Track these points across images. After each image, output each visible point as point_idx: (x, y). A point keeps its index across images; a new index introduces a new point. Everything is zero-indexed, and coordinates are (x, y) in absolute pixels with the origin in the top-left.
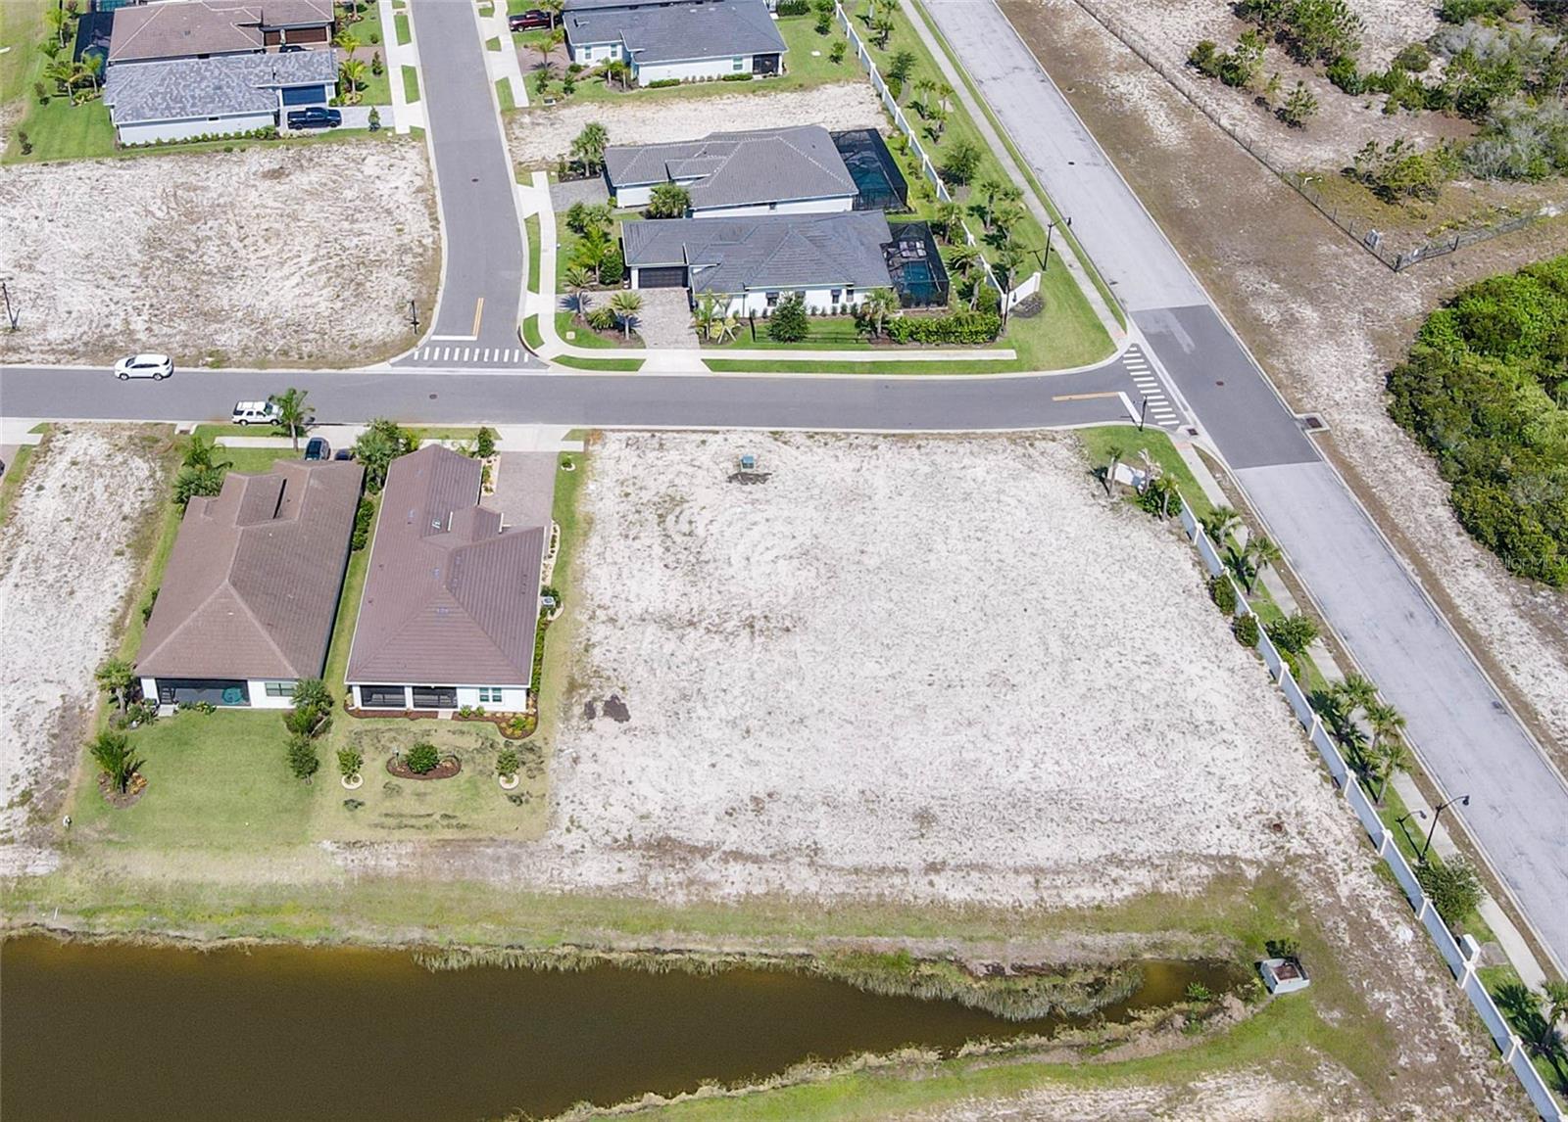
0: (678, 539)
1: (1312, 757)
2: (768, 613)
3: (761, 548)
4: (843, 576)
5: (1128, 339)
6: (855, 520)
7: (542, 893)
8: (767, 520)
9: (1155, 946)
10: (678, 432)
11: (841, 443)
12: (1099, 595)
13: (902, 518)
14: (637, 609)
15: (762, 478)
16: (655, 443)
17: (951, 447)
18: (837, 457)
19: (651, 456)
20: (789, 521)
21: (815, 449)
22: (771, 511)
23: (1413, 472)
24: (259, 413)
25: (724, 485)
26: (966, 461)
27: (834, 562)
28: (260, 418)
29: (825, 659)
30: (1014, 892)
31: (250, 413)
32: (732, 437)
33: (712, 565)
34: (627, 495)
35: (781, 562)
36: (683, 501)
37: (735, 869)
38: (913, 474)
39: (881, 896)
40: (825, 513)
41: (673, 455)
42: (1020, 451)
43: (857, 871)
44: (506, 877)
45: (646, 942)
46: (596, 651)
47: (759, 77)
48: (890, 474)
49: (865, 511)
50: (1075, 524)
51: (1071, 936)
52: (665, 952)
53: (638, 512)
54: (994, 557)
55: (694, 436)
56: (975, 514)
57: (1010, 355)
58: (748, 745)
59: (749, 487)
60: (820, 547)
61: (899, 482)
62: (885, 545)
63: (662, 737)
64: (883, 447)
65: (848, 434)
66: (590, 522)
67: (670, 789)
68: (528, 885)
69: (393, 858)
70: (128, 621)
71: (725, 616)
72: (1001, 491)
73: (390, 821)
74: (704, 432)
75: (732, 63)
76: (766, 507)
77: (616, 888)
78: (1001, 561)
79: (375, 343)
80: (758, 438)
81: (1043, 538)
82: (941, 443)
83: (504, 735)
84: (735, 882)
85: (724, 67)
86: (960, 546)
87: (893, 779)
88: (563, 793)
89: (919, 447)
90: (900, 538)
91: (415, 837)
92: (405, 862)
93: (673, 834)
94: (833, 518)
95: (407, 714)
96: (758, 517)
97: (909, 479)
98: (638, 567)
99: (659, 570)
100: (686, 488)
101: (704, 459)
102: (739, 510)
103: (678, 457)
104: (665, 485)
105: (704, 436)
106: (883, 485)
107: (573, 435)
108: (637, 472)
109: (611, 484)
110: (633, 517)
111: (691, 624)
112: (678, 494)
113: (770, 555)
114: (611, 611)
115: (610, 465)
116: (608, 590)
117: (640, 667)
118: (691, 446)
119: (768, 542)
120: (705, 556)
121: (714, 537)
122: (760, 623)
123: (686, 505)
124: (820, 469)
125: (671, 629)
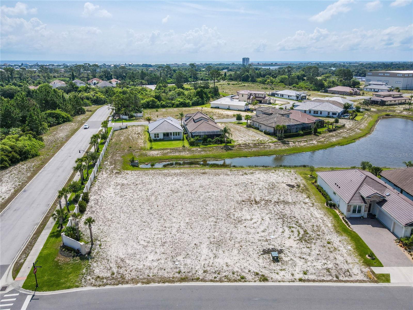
0: (294, 226)
2: (251, 205)
3: (258, 223)
4: (224, 215)
6: (218, 233)
8: (258, 233)
10: (323, 281)
11: (224, 274)
12: (128, 211)
13: (197, 235)
15: (266, 252)
16: (334, 272)
17: (161, 273)
18: (227, 266)
19: (330, 266)
20: (248, 233)
21: (240, 271)
22: (257, 237)
25: (283, 248)
27: (228, 219)
29: (230, 195)
32: (289, 277)
33: (277, 217)
34: (329, 243)
35: (249, 218)
36: (300, 240)
38: (187, 256)
40: (232, 236)
41: (319, 265)
42: (121, 271)
48: (199, 255)
49: (213, 237)
50: (119, 233)
53: (318, 235)
54: (162, 221)
55: (312, 277)
56: (163, 237)
60: (234, 224)
61: (195, 251)
62: (206, 225)
63: (275, 182)
64: (200, 272)
65: (221, 281)
71: (266, 204)
72: (145, 247)
74: (309, 281)
76: (260, 238)
78: (159, 220)
80: (274, 276)
81: (137, 228)
82: (166, 275)
86: (174, 225)
89: (179, 272)
90: (199, 227)
94: (228, 235)
96: (263, 234)
97: (190, 253)
98: (306, 217)
99: (296, 215)
100: (302, 246)
101: (300, 263)
102: (272, 237)
103: (315, 264)
104: (313, 248)
105: (306, 277)
106: (204, 250)
107: (386, 278)
108: (332, 256)
109: (341, 248)
110: (319, 233)
111: (277, 202)
112: (304, 243)
113: (254, 221)
114: (307, 205)
115: (349, 258)
116: (312, 210)
117: (289, 193)
118: (311, 271)
119: (255, 225)
120: (280, 220)
121: (280, 226)
122: (253, 202)
123: (298, 238)
124: (236, 258)
125: (284, 201)
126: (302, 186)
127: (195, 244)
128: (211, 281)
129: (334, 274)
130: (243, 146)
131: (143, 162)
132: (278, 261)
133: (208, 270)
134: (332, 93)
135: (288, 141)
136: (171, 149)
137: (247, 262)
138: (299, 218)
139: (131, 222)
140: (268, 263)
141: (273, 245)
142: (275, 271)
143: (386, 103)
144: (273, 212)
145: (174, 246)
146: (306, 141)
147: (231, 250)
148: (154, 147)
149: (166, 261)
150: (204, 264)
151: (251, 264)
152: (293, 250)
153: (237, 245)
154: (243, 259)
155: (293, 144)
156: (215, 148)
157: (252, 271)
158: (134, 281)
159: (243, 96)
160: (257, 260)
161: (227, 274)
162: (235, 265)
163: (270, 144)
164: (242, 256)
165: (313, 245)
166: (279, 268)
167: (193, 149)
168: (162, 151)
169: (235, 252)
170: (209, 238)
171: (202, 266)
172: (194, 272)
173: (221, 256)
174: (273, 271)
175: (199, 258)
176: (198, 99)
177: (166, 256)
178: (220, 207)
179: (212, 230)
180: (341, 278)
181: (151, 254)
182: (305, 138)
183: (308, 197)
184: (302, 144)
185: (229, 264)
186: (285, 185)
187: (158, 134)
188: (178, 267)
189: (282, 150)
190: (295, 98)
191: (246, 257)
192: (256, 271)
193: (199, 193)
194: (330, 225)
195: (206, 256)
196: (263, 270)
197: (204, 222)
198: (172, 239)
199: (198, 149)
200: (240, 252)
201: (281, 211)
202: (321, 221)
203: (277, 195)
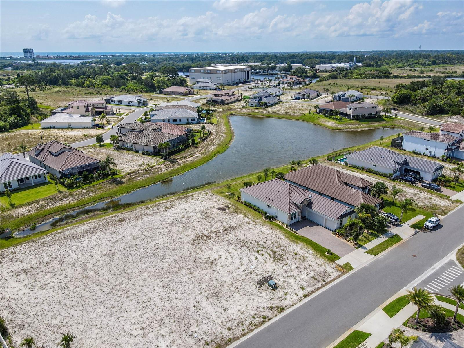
0: (259, 249)
2: (206, 242)
3: (229, 258)
4: (191, 262)
6: (205, 284)
8: (238, 268)
11: (247, 322)
12: (74, 303)
13: (186, 295)
15: (261, 283)
18: (242, 313)
19: (312, 274)
20: (230, 272)
21: (256, 312)
22: (241, 272)
25: (270, 274)
27: (199, 265)
29: (176, 238)
32: (295, 298)
33: (239, 246)
34: (296, 254)
36: (275, 260)
38: (198, 323)
40: (219, 281)
41: (305, 276)
48: (209, 316)
49: (204, 290)
50: (94, 336)
53: (283, 250)
54: (132, 297)
55: (310, 289)
56: (152, 314)
59: (260, 277)
60: (209, 268)
61: (200, 313)
62: (184, 280)
63: (204, 209)
64: (226, 332)
65: (251, 331)
66: (293, 241)
71: (217, 236)
72: (144, 336)
74: (310, 294)
76: (245, 273)
78: (128, 297)
80: (286, 303)
81: (111, 318)
86: (150, 295)
89: (207, 344)
90: (180, 286)
94: (215, 282)
97: (198, 318)
98: (261, 237)
99: (252, 238)
100: (281, 265)
101: (291, 281)
102: (252, 267)
103: (302, 277)
104: (289, 263)
105: (306, 291)
106: (208, 308)
107: (349, 266)
108: (306, 263)
109: (307, 255)
110: (282, 248)
111: (225, 230)
112: (281, 262)
113: (224, 257)
114: (252, 225)
115: (317, 261)
116: (259, 228)
117: (227, 217)
118: (305, 285)
119: (229, 261)
120: (244, 248)
121: (249, 253)
122: (205, 238)
123: (272, 260)
124: (242, 302)
125: (230, 227)
126: (230, 206)
127: (194, 306)
128: (243, 335)
129: (320, 279)
130: (134, 175)
131: (15, 229)
132: (276, 288)
133: (230, 326)
134: (168, 94)
135: (176, 159)
136: (44, 200)
137: (255, 301)
138: (257, 240)
139: (93, 315)
140: (271, 293)
141: (260, 275)
142: (283, 298)
143: (226, 102)
144: (231, 242)
145: (175, 319)
146: (191, 155)
147: (231, 296)
148: (16, 202)
149: (183, 339)
150: (221, 322)
151: (259, 301)
152: (278, 272)
153: (233, 289)
154: (248, 300)
155: (182, 161)
156: (102, 184)
157: (266, 308)
159: (78, 108)
160: (261, 295)
161: (249, 322)
162: (248, 309)
163: (160, 166)
164: (246, 298)
165: (287, 261)
166: (282, 293)
167: (75, 193)
168: (33, 205)
169: (237, 296)
170: (201, 293)
171: (222, 325)
172: (220, 335)
173: (228, 306)
174: (281, 299)
175: (211, 319)
176: (16, 118)
177: (178, 334)
178: (178, 254)
179: (195, 284)
180: (327, 280)
181: (159, 340)
182: (187, 152)
183: (245, 216)
184: (190, 159)
185: (242, 310)
186: (215, 210)
187: (10, 183)
188: (200, 339)
189: (175, 170)
190: (137, 104)
191: (249, 296)
192: (269, 305)
193: (141, 247)
194: (283, 237)
195: (215, 313)
196: (273, 302)
197: (179, 279)
198: (165, 312)
199: (82, 191)
200: (241, 294)
201: (237, 238)
202: (274, 236)
203: (219, 223)
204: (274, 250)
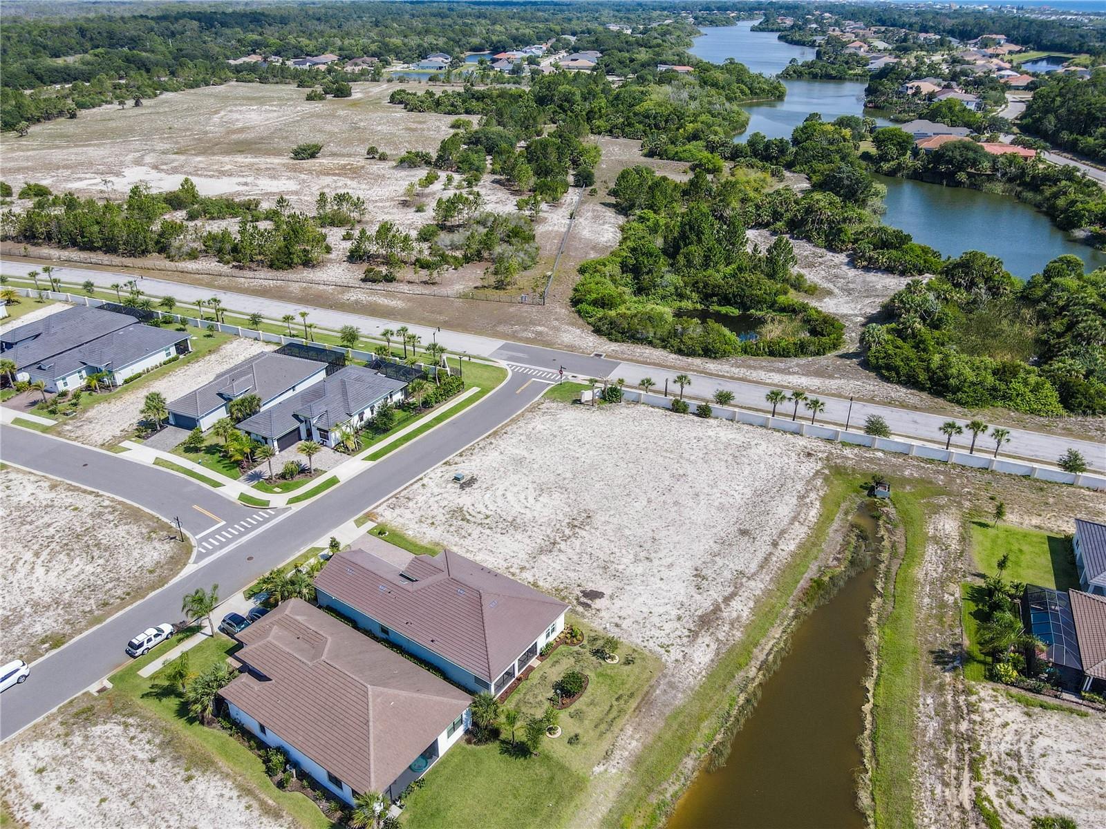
0: (487, 522)
1: (779, 431)
2: (571, 518)
3: (523, 501)
5: (503, 364)
6: (536, 468)
7: (701, 687)
8: (506, 491)
9: (846, 513)
10: (405, 489)
11: (476, 450)
12: (649, 433)
13: (548, 456)
14: (522, 555)
15: (472, 481)
16: (403, 499)
17: (516, 426)
18: (485, 455)
19: (411, 504)
20: (514, 485)
21: (471, 458)
22: (501, 487)
23: (647, 351)
24: (156, 636)
25: (464, 492)
26: (530, 426)
27: (557, 485)
28: (159, 639)
29: (620, 515)
30: (800, 532)
31: (149, 640)
33: (518, 520)
34: (433, 523)
35: (540, 499)
36: (461, 509)
37: (736, 604)
38: (522, 442)
39: (779, 568)
40: (521, 473)
41: (421, 499)
42: (539, 413)
43: (762, 567)
44: (680, 695)
45: (755, 664)
46: (541, 583)
47: (181, 356)
48: (515, 447)
49: (532, 463)
51: (830, 531)
52: (767, 659)
53: (451, 525)
54: (600, 446)
55: (415, 486)
56: (567, 438)
57: (476, 389)
58: (656, 562)
59: (475, 486)
60: (542, 484)
61: (523, 447)
62: (561, 467)
63: (628, 588)
64: (494, 442)
65: (473, 446)
66: (438, 544)
67: (667, 601)
68: (692, 690)
69: (630, 741)
70: (270, 802)
71: (560, 531)
72: (560, 427)
73: (603, 727)
74: (415, 482)
75: (164, 353)
76: (496, 487)
77: (717, 654)
78: (604, 445)
79: (163, 562)
80: (442, 469)
81: (600, 430)
82: (510, 427)
83: (575, 645)
84: (741, 608)
85: (161, 357)
86: (584, 450)
87: (714, 530)
88: (639, 641)
89: (506, 433)
90: (561, 462)
91: (624, 721)
92: (637, 736)
93: (699, 613)
94: (527, 473)
95: (519, 679)
96: (499, 493)
97: (524, 444)
98: (492, 543)
99: (503, 538)
100: (451, 504)
101: (436, 490)
102: (488, 495)
103: (424, 497)
104: (441, 509)
105: (420, 484)
106: (521, 452)
107: (359, 523)
108: (418, 514)
109: (417, 526)
110: (452, 529)
111: (554, 544)
112: (453, 508)
113: (531, 500)
114: (515, 566)
115: (401, 520)
116: (499, 561)
117: (569, 574)
118: (421, 491)
119: (522, 497)
120: (510, 519)
121: (499, 511)
122: (576, 523)
123: (465, 509)
124: (488, 462)
125: (550, 551)
138: (496, 535)
141: (477, 489)
142: (445, 472)
144: (533, 524)
147: (501, 464)
150: (500, 446)
151: (470, 466)
152: (455, 495)
153: (502, 469)
154: (481, 466)
157: (462, 463)
158: (523, 415)
162: (479, 459)
164: (485, 466)
166: (447, 476)
169: (495, 465)
173: (500, 457)
186: (608, 592)
201: (529, 533)
202: (470, 549)
203: (575, 558)
204: (465, 523)
